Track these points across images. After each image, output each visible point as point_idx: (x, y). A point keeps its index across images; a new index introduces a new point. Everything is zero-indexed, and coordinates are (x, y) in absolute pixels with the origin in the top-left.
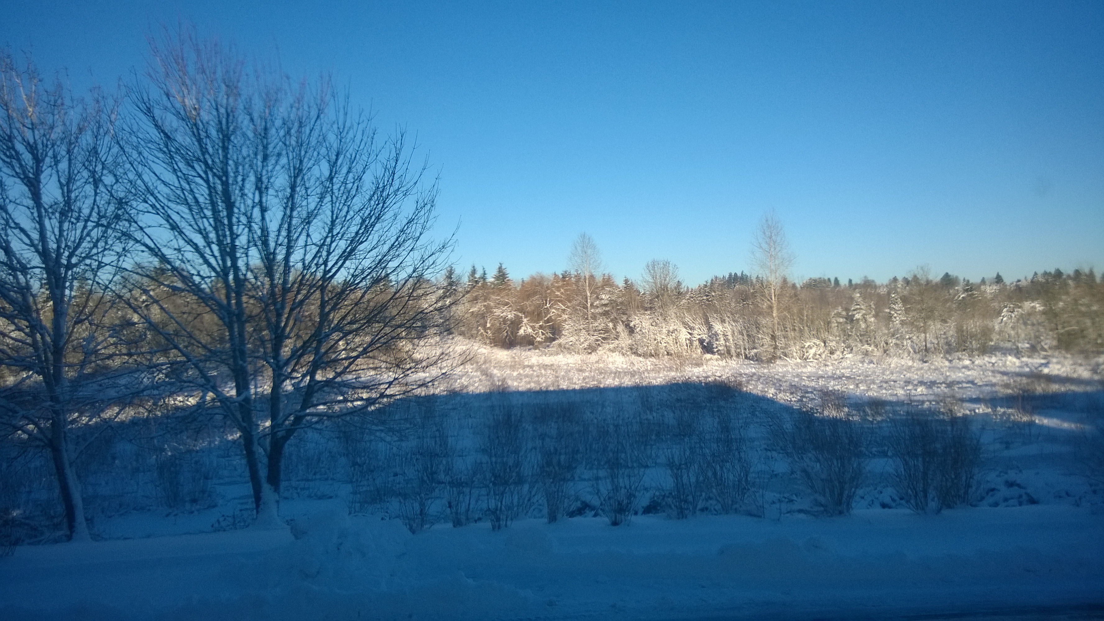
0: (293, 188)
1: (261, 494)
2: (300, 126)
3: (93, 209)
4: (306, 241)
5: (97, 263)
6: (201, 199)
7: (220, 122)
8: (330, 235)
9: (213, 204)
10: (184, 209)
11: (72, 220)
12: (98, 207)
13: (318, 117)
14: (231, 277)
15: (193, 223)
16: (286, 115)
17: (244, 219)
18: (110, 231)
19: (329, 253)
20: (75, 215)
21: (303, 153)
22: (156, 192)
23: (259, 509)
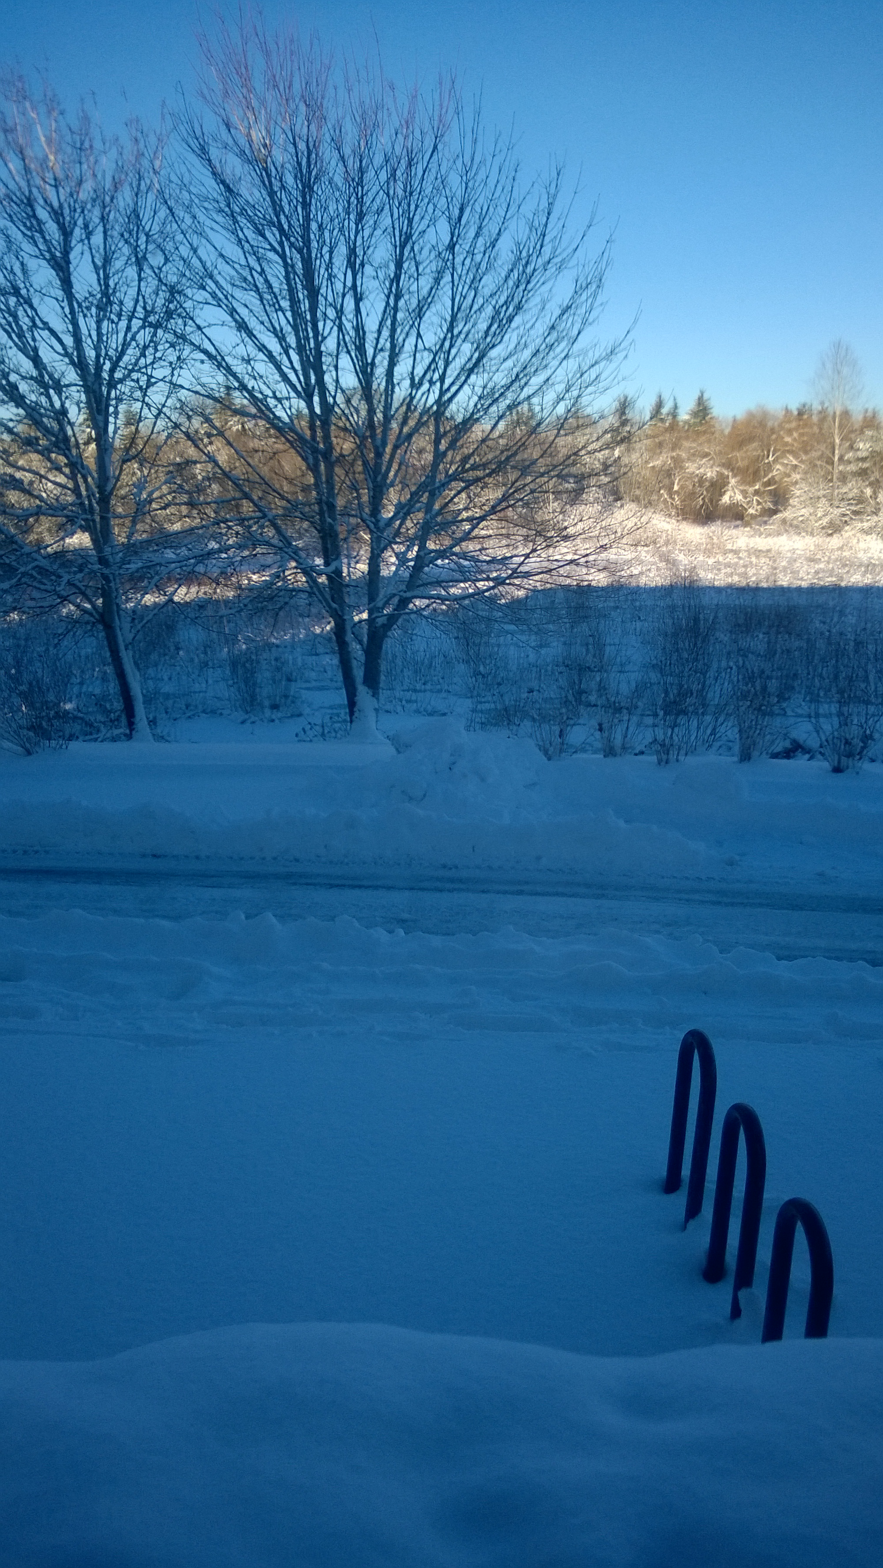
0: (399, 265)
1: (357, 699)
2: (410, 165)
3: (137, 301)
4: (416, 346)
5: (145, 377)
6: (275, 285)
7: (299, 164)
8: (449, 335)
9: (292, 291)
10: (251, 298)
11: (113, 316)
12: (144, 297)
13: (435, 147)
14: (316, 399)
15: (265, 318)
16: (389, 149)
17: (331, 313)
18: (160, 332)
19: (447, 364)
20: (116, 307)
21: (413, 207)
22: (216, 272)
23: (354, 717)
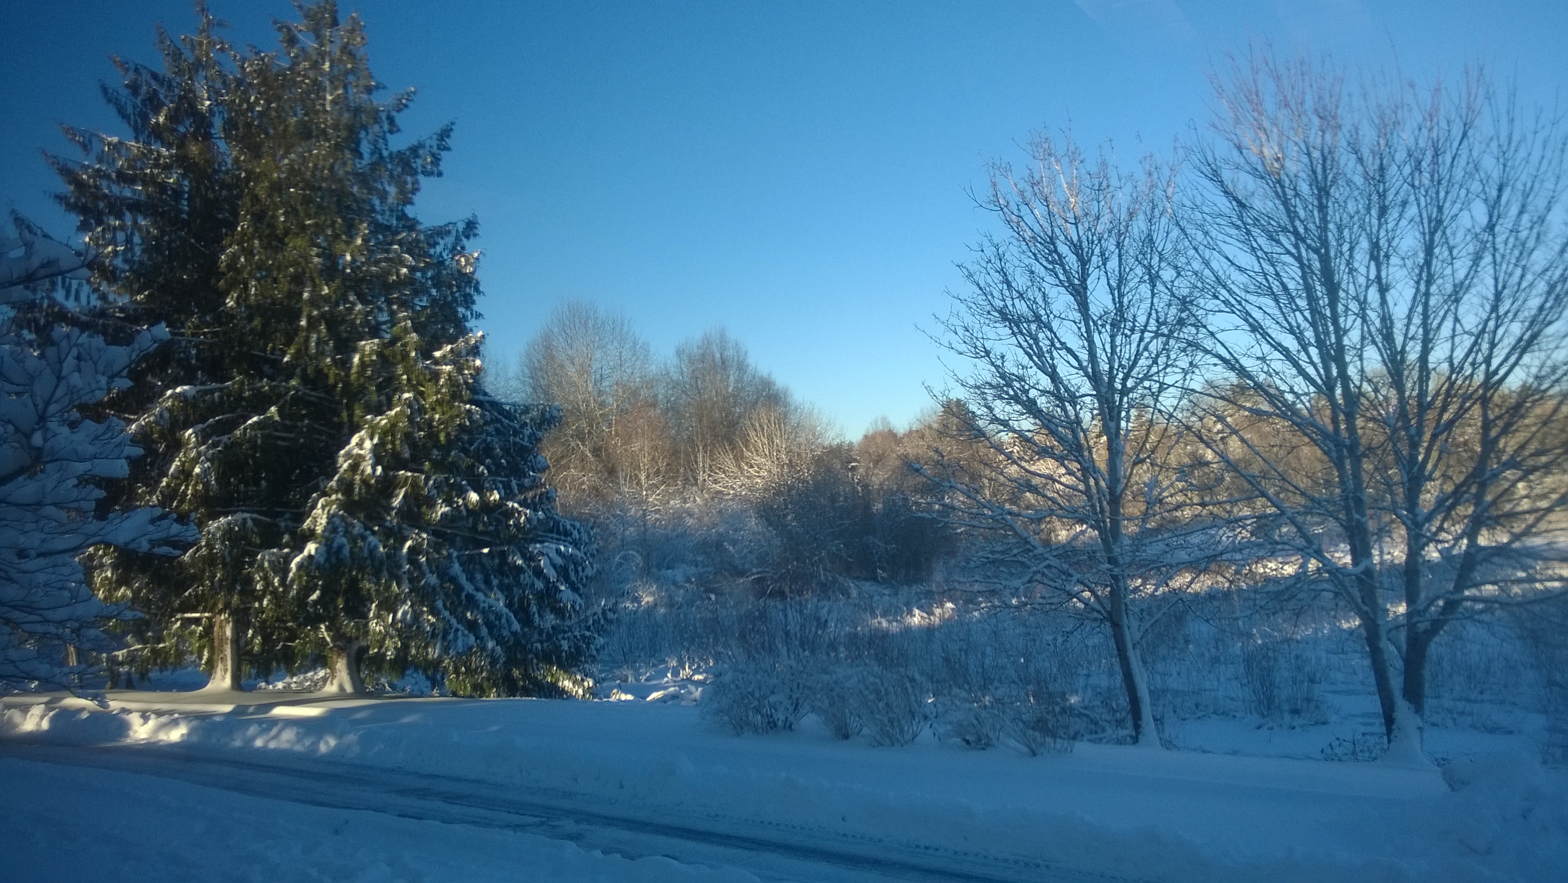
0: (1429, 251)
1: (1395, 714)
2: (1436, 155)
3: (1150, 314)
4: (1454, 330)
5: (1158, 385)
6: (1291, 285)
7: (1314, 172)
8: (1494, 315)
9: (1309, 289)
10: (1268, 303)
11: (1126, 331)
12: (1157, 312)
13: (1465, 135)
14: (1338, 391)
15: (1281, 320)
16: (1411, 142)
17: (1354, 306)
18: (1172, 342)
19: (1493, 345)
20: (1129, 325)
21: (1442, 194)
22: (1229, 282)
23: (1392, 736)
